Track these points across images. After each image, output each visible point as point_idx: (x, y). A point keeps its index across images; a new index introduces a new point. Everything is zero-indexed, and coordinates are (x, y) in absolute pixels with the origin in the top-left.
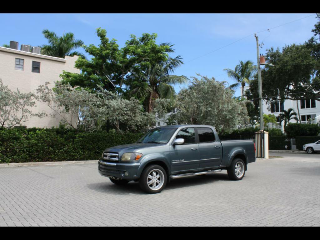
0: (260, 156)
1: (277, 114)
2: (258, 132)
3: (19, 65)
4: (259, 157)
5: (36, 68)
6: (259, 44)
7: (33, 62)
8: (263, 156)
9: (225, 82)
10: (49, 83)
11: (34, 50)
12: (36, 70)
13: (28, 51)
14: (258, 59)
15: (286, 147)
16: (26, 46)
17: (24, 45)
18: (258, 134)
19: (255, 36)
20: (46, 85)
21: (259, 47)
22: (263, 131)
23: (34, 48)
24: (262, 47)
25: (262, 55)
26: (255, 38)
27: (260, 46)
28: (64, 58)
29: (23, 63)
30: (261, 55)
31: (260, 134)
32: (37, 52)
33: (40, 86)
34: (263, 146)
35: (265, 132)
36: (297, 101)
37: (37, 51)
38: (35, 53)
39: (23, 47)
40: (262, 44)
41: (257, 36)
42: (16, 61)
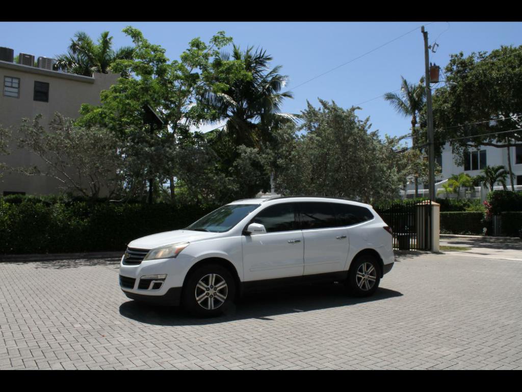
0: (424, 247)
1: (475, 174)
2: (421, 204)
3: (12, 87)
5: (41, 93)
6: (429, 44)
7: (36, 82)
8: (429, 248)
11: (41, 64)
12: (40, 97)
13: (30, 65)
14: (427, 71)
15: (485, 230)
17: (24, 55)
19: (423, 31)
21: (430, 51)
22: (430, 202)
23: (41, 59)
24: (434, 50)
25: (435, 65)
26: (422, 34)
27: (432, 49)
28: (91, 76)
29: (19, 84)
30: (433, 65)
31: (424, 208)
32: (46, 66)
35: (433, 203)
36: (509, 150)
37: (46, 64)
38: (43, 68)
40: (434, 45)
41: (425, 31)
42: (5, 81)
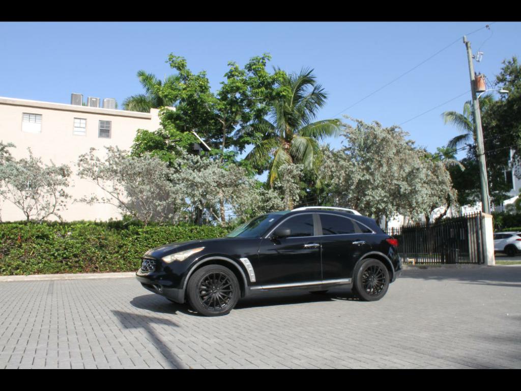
0: (477, 261)
2: (471, 216)
3: (80, 127)
4: (475, 263)
5: (105, 131)
7: (102, 122)
8: (482, 261)
9: (396, 127)
10: (94, 149)
11: (106, 104)
12: (104, 134)
13: (97, 107)
14: (472, 81)
16: (93, 99)
18: (471, 220)
19: (464, 42)
20: (90, 152)
23: (105, 100)
25: (480, 74)
27: (476, 58)
28: (149, 112)
29: (86, 124)
31: (474, 220)
32: (110, 106)
33: (82, 156)
34: (480, 241)
38: (106, 108)
39: (90, 101)
42: (74, 123)
